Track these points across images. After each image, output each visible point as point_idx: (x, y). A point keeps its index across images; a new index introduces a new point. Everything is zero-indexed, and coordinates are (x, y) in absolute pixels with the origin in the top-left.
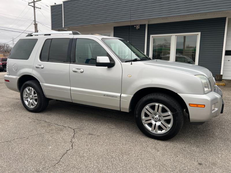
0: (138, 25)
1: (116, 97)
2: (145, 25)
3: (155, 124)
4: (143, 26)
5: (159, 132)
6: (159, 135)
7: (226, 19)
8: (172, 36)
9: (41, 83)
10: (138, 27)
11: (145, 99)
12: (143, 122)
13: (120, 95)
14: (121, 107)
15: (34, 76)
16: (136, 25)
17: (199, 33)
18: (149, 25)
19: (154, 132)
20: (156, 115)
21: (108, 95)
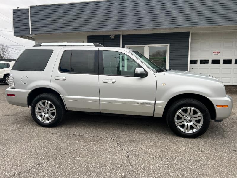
0: (113, 35)
1: (151, 104)
2: (119, 35)
3: (188, 125)
4: (117, 37)
5: (191, 131)
6: (191, 134)
7: (189, 34)
8: (145, 46)
9: (61, 96)
10: (113, 37)
11: (178, 104)
12: (176, 124)
13: (154, 102)
14: (155, 113)
15: (53, 89)
16: (111, 35)
17: (169, 45)
18: (123, 36)
19: (186, 132)
20: (188, 117)
21: (142, 103)
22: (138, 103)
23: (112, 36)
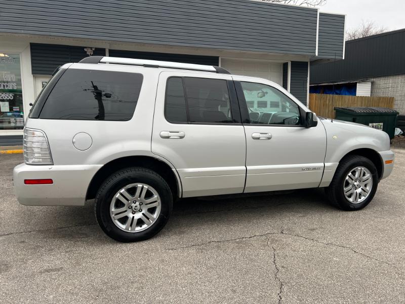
3: (357, 192)
5: (360, 200)
7: (218, 60)
10: (91, 52)
12: (345, 193)
13: (323, 165)
18: (110, 51)
19: (355, 202)
21: (308, 169)
22: (303, 169)
23: (90, 50)
